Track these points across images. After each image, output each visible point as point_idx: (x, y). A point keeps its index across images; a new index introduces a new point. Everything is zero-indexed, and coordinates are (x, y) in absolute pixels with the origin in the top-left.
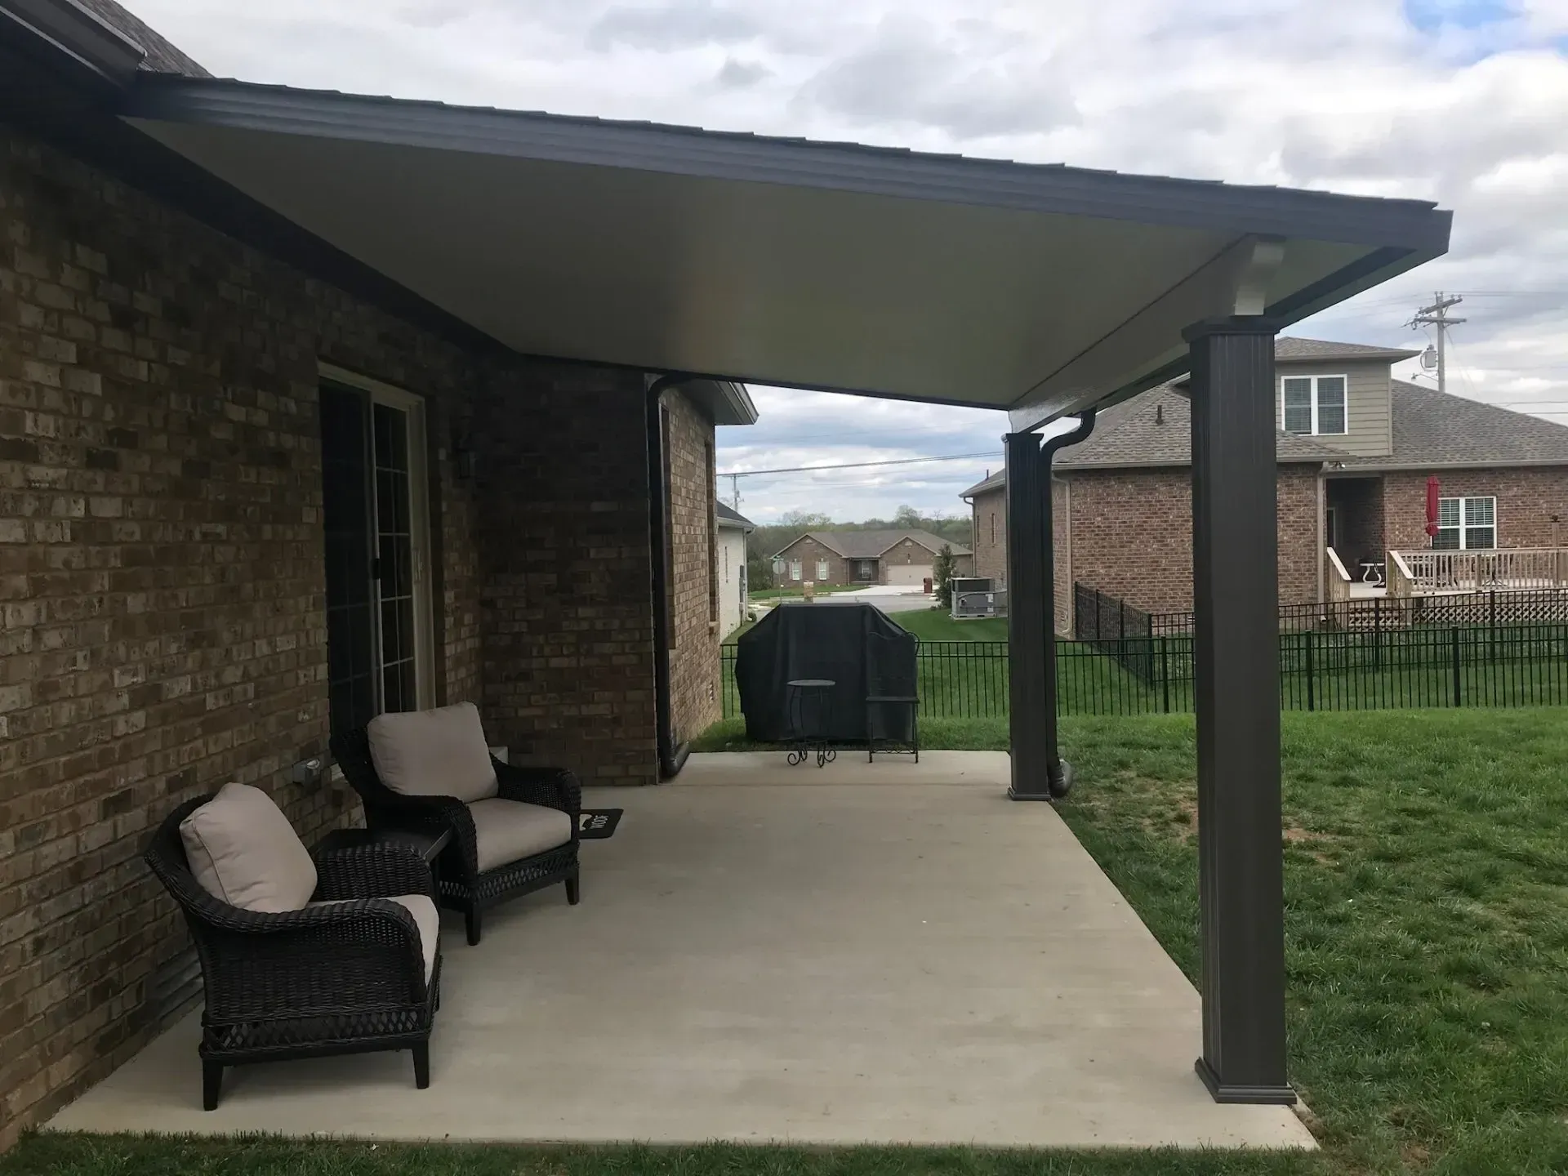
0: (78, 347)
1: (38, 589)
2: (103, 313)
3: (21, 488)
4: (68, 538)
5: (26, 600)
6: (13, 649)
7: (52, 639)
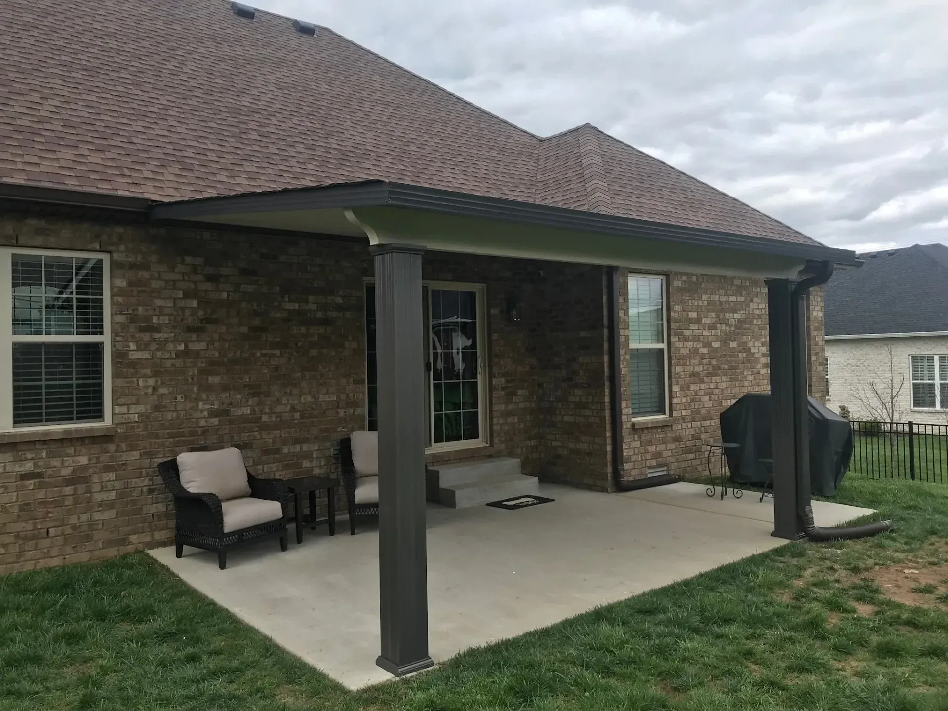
0: (183, 292)
1: (156, 374)
2: (200, 277)
3: (149, 341)
4: (174, 356)
5: (150, 377)
6: (143, 393)
7: (163, 390)
